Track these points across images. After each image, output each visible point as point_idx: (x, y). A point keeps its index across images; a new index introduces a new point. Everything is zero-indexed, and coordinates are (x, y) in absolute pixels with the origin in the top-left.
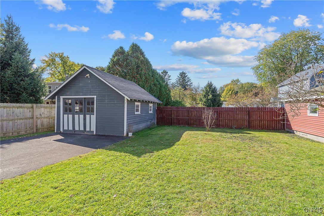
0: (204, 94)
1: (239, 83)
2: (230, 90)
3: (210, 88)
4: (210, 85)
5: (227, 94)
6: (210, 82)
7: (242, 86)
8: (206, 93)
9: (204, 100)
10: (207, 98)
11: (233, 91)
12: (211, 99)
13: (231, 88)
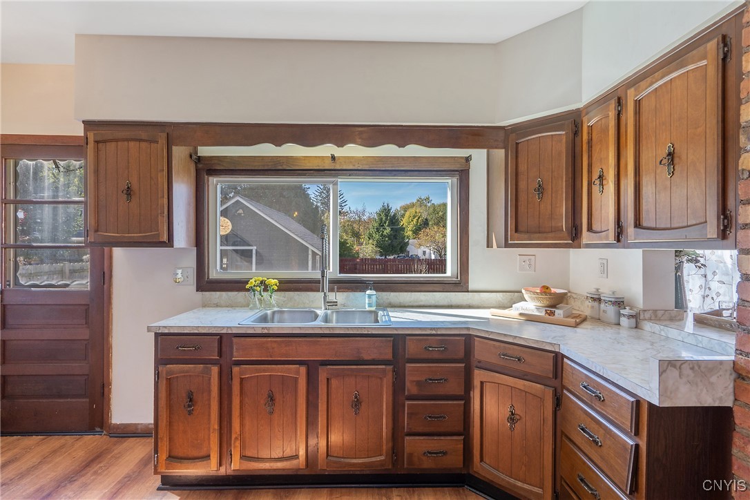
0: (376, 225)
1: (429, 205)
2: (414, 217)
3: (387, 216)
4: (386, 210)
5: (409, 223)
6: (386, 204)
7: (434, 210)
8: (380, 224)
9: (377, 237)
10: (382, 234)
11: (419, 218)
12: (389, 236)
13: (416, 212)
